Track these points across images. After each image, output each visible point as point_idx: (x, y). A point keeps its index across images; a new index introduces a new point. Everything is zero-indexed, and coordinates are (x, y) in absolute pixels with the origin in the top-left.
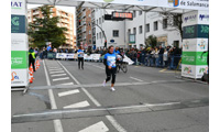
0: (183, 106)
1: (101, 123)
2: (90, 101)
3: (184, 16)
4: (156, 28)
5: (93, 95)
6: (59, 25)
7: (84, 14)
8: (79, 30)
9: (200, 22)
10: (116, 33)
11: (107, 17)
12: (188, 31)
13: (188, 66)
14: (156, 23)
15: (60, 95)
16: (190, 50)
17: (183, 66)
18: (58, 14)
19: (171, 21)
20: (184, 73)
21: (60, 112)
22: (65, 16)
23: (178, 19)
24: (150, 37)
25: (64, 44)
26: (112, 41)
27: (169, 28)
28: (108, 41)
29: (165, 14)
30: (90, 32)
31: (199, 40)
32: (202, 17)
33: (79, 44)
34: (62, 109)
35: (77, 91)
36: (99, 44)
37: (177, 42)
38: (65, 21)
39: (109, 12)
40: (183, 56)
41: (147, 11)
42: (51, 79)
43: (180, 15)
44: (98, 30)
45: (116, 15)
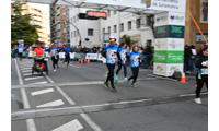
0: (155, 102)
1: (76, 121)
2: (64, 100)
3: (156, 17)
4: (130, 28)
5: (67, 93)
6: (32, 23)
7: (58, 12)
8: (53, 28)
9: (171, 22)
10: (90, 32)
11: (82, 16)
12: (160, 31)
13: (160, 64)
14: (130, 22)
15: (33, 94)
16: (161, 49)
17: (156, 64)
18: (31, 12)
19: (144, 21)
20: (156, 71)
21: (33, 111)
22: (38, 13)
23: (150, 19)
24: (124, 37)
25: (38, 42)
26: (87, 40)
27: (142, 27)
28: (83, 40)
29: (139, 14)
30: (65, 31)
31: (170, 40)
32: (172, 18)
34: (35, 109)
35: (51, 90)
36: (74, 43)
37: (150, 41)
38: (39, 19)
39: (84, 11)
40: (155, 55)
41: (121, 11)
42: (23, 77)
43: (152, 16)
44: (72, 29)
45: (90, 14)
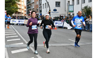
4: (90, 1)
10: (58, 4)
25: (17, 12)
30: (38, 3)
33: (28, 12)
